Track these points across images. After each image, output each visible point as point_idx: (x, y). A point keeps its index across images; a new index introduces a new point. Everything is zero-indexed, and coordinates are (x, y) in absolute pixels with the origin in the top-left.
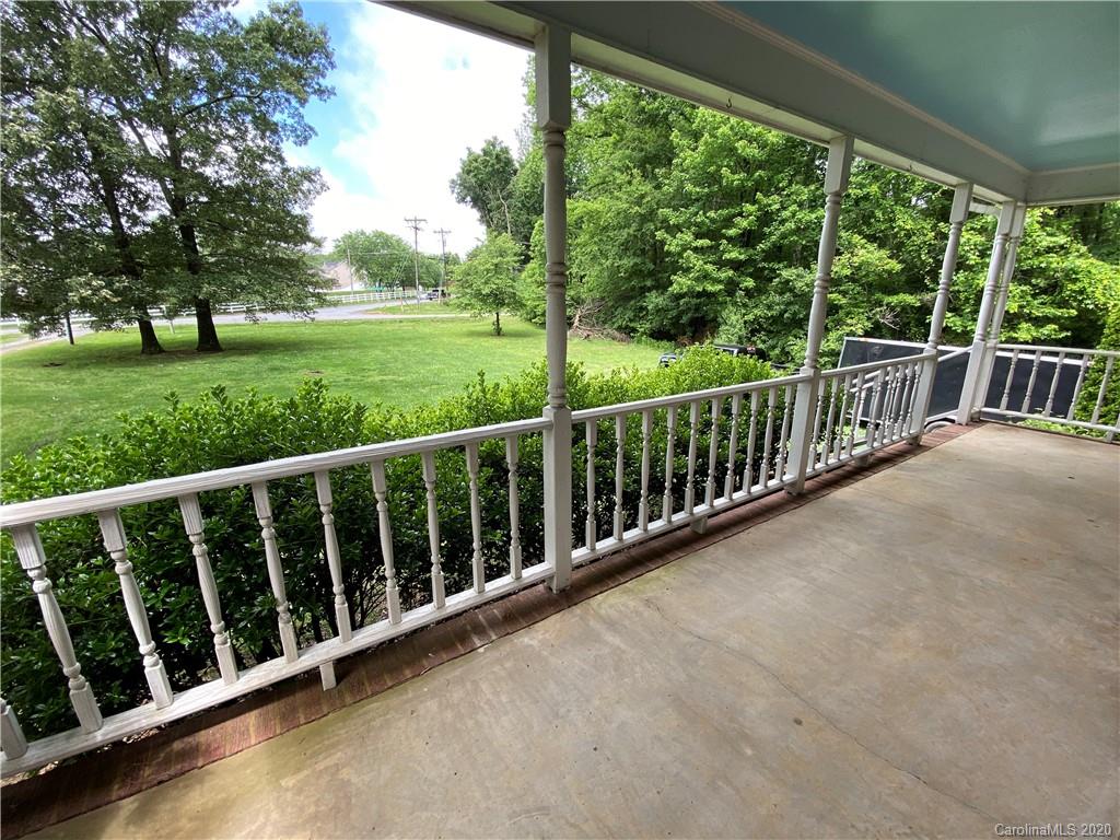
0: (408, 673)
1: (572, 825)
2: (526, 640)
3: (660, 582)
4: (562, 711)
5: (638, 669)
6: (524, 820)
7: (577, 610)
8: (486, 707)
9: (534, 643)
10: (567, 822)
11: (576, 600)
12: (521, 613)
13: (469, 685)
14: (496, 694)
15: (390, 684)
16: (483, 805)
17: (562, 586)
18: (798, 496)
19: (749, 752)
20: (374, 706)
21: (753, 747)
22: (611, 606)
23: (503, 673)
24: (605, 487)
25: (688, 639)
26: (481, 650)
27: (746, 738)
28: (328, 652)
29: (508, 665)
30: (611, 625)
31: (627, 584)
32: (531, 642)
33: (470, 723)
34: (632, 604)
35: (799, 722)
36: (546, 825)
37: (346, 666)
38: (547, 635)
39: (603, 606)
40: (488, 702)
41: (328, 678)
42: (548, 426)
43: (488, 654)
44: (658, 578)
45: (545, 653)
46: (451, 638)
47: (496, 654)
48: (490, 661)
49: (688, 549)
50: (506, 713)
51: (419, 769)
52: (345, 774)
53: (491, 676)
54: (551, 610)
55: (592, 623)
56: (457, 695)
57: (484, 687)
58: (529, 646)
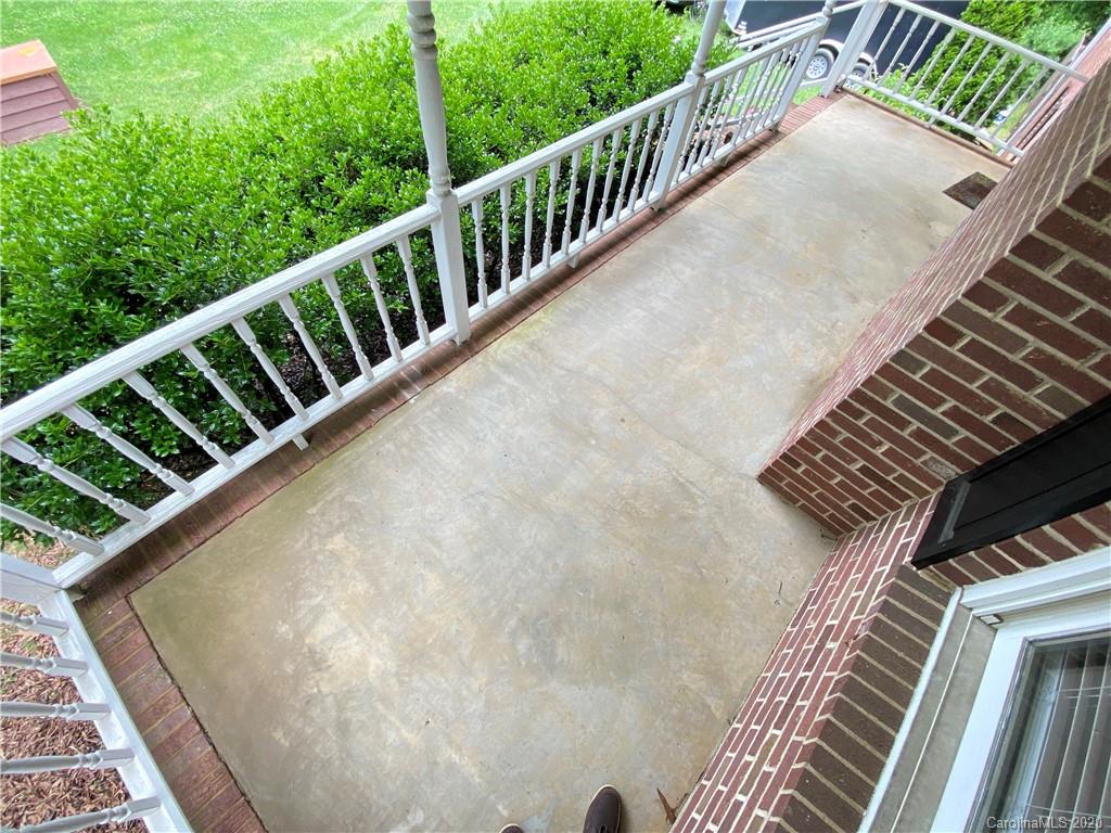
0: (361, 427)
1: (499, 497)
2: (445, 388)
3: (540, 321)
4: (481, 435)
5: (527, 400)
6: (470, 500)
7: (479, 358)
8: (429, 441)
9: (451, 390)
11: (477, 349)
12: (434, 368)
13: (411, 429)
14: (434, 431)
15: (351, 437)
16: (444, 498)
17: (464, 339)
18: (659, 213)
19: (593, 442)
20: (347, 454)
21: (596, 440)
22: (505, 352)
23: (434, 416)
24: (493, 247)
25: (563, 372)
26: (412, 401)
27: (592, 434)
28: (294, 430)
29: (436, 410)
30: (507, 367)
31: (515, 329)
32: (448, 390)
33: (422, 454)
34: (520, 347)
35: (623, 421)
36: (483, 500)
37: (309, 435)
38: (459, 383)
39: (499, 352)
40: (430, 438)
41: (302, 444)
43: (418, 404)
44: (539, 321)
45: (461, 397)
46: (387, 395)
47: (425, 403)
48: (419, 405)
49: (562, 287)
50: (445, 443)
51: (397, 487)
52: (349, 499)
53: (426, 420)
54: (458, 360)
55: (492, 368)
56: (406, 437)
57: (423, 428)
58: (448, 393)
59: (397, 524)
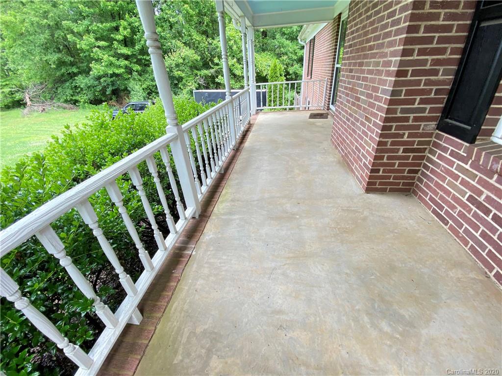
0: (173, 284)
1: (285, 265)
2: (207, 237)
3: (227, 192)
4: (247, 245)
5: (252, 219)
6: (273, 276)
7: (213, 217)
8: (222, 265)
10: (283, 265)
11: (209, 215)
12: (193, 233)
13: (206, 265)
14: (220, 259)
15: (170, 294)
16: (258, 285)
17: (199, 214)
18: (237, 150)
19: (298, 217)
21: (297, 215)
22: (223, 209)
23: (213, 252)
25: (256, 202)
26: (194, 253)
27: (294, 214)
29: (211, 249)
30: (230, 214)
31: (219, 200)
32: (210, 237)
33: (223, 273)
34: (228, 204)
35: (299, 203)
36: (279, 271)
38: (213, 231)
39: (220, 210)
40: (220, 263)
45: (220, 236)
46: (177, 258)
47: (202, 250)
48: (199, 252)
49: (225, 180)
50: (231, 260)
51: (225, 299)
52: (199, 330)
53: (210, 257)
54: (203, 224)
55: (223, 217)
56: (206, 271)
57: (212, 261)
58: (211, 239)
59: (245, 320)
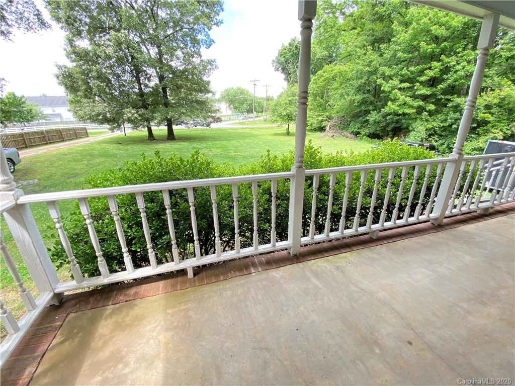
0: (222, 278)
1: (279, 360)
2: (274, 274)
4: (285, 309)
5: (326, 298)
6: (258, 352)
7: (301, 265)
8: (251, 299)
9: (278, 276)
10: (277, 358)
11: (301, 261)
12: (274, 262)
13: (246, 289)
14: (256, 294)
15: (214, 281)
16: (242, 340)
17: (295, 253)
18: (438, 226)
20: (206, 288)
21: (380, 349)
22: (318, 267)
23: (261, 286)
24: (321, 210)
25: (356, 289)
26: (254, 274)
27: (376, 343)
28: (191, 263)
29: (264, 283)
30: (317, 275)
31: (328, 257)
32: (276, 275)
33: (243, 304)
34: (329, 267)
35: (410, 343)
36: (268, 356)
37: (198, 270)
38: (284, 274)
39: (314, 265)
40: (253, 297)
41: (190, 274)
42: (293, 176)
43: (256, 277)
44: (346, 257)
45: (282, 281)
46: (242, 266)
47: (260, 277)
49: (365, 246)
50: (259, 304)
51: (219, 319)
52: (190, 313)
53: (256, 286)
54: (288, 263)
55: (307, 272)
56: (240, 291)
57: (252, 290)
58: (275, 277)
